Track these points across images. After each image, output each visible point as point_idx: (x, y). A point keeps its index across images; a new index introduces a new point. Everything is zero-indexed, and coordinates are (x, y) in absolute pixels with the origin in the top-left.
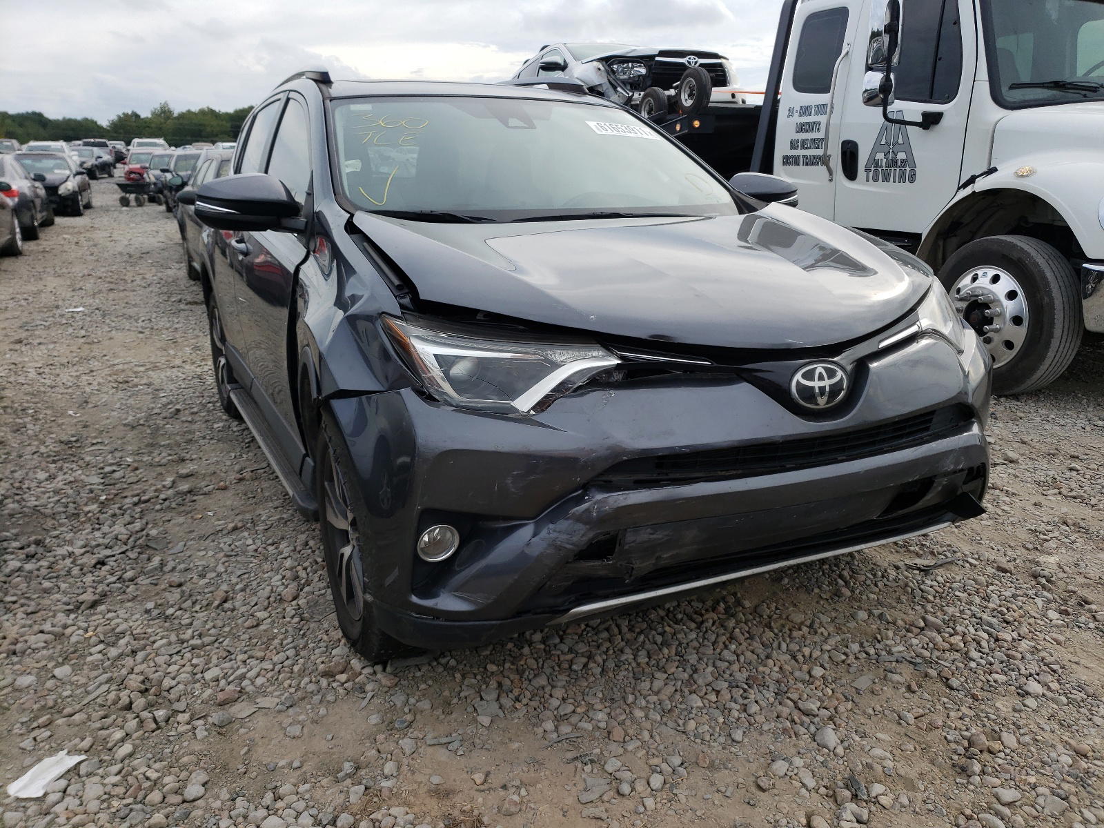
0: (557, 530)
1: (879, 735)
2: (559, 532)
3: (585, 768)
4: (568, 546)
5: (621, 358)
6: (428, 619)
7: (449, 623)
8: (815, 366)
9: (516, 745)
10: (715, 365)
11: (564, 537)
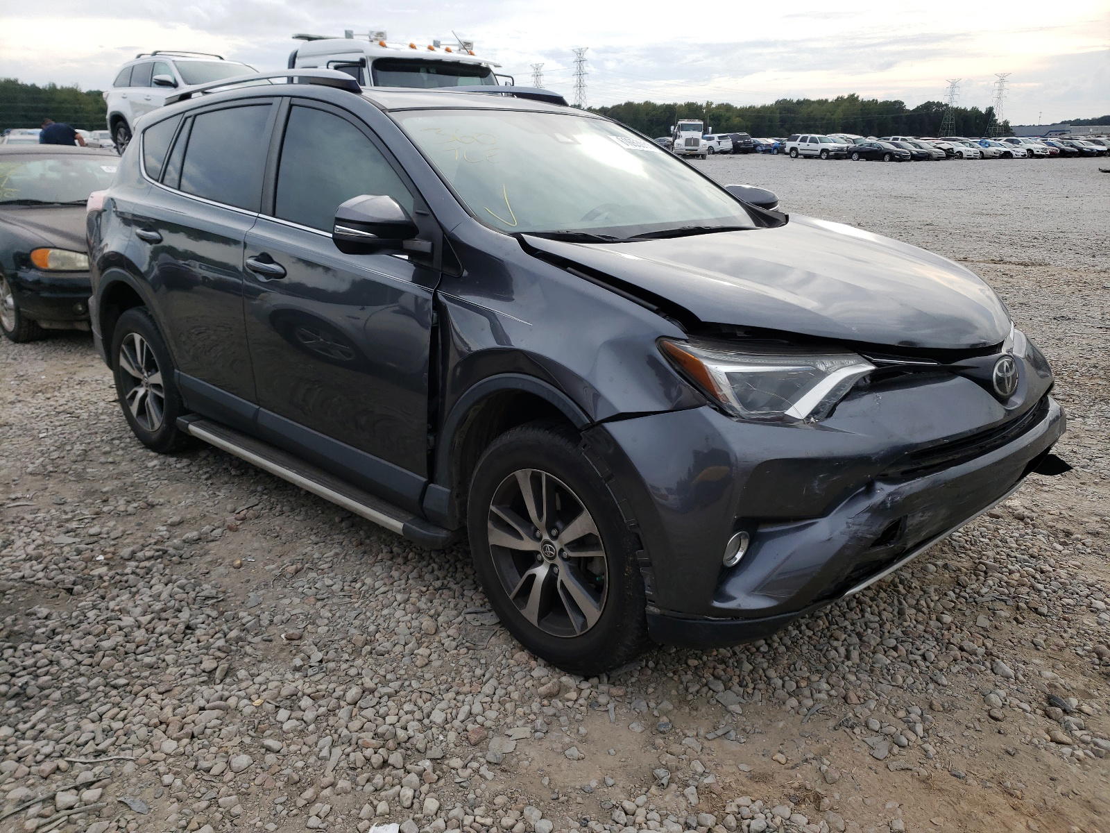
0: (857, 523)
1: (1034, 661)
2: (860, 525)
3: (855, 731)
4: (868, 536)
5: (874, 364)
6: (728, 621)
7: (746, 622)
8: (1001, 362)
9: (781, 724)
10: (941, 364)
11: (865, 528)
